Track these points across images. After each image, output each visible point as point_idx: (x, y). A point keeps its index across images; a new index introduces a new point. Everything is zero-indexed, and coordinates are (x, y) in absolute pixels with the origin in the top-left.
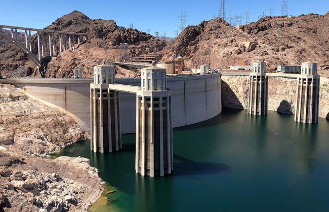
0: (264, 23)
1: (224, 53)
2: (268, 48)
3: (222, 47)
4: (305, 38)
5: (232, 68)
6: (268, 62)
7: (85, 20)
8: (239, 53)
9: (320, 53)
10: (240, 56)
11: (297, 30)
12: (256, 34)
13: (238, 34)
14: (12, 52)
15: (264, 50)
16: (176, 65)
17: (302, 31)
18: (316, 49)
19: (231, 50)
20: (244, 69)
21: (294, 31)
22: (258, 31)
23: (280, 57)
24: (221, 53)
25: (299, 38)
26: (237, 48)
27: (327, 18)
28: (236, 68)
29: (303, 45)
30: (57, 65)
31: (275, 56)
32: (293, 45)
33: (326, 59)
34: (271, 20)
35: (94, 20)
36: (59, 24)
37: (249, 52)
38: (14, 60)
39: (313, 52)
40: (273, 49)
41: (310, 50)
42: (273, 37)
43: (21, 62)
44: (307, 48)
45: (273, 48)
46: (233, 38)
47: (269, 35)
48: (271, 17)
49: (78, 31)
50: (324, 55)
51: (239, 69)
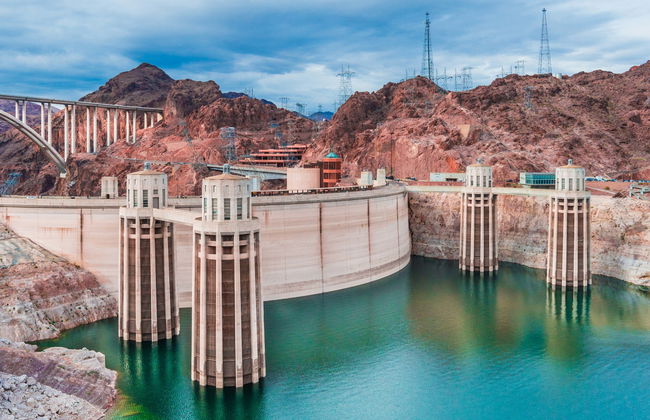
0: (501, 88)
1: (419, 147)
2: (508, 138)
3: (416, 135)
4: (584, 118)
5: (433, 177)
6: (502, 166)
7: (162, 82)
8: (448, 148)
9: (610, 147)
10: (450, 153)
11: (569, 102)
12: (484, 109)
13: (450, 109)
14: (18, 145)
15: (498, 142)
16: (325, 171)
17: (578, 103)
18: (602, 140)
19: (432, 142)
20: (455, 180)
21: (563, 103)
22: (489, 104)
23: (529, 155)
24: (414, 148)
25: (570, 118)
26: (444, 138)
27: (627, 79)
28: (442, 177)
29: (577, 132)
30: (96, 171)
31: (520, 154)
32: (557, 131)
33: (620, 160)
34: (518, 83)
35: (178, 81)
36: (110, 91)
37: (468, 144)
38: (20, 160)
39: (594, 146)
40: (515, 141)
41: (590, 141)
42: (518, 116)
43: (32, 164)
44: (584, 138)
45: (516, 137)
46: (440, 116)
47: (510, 113)
48: (516, 77)
49: (145, 102)
50: (618, 151)
51: (447, 179)
